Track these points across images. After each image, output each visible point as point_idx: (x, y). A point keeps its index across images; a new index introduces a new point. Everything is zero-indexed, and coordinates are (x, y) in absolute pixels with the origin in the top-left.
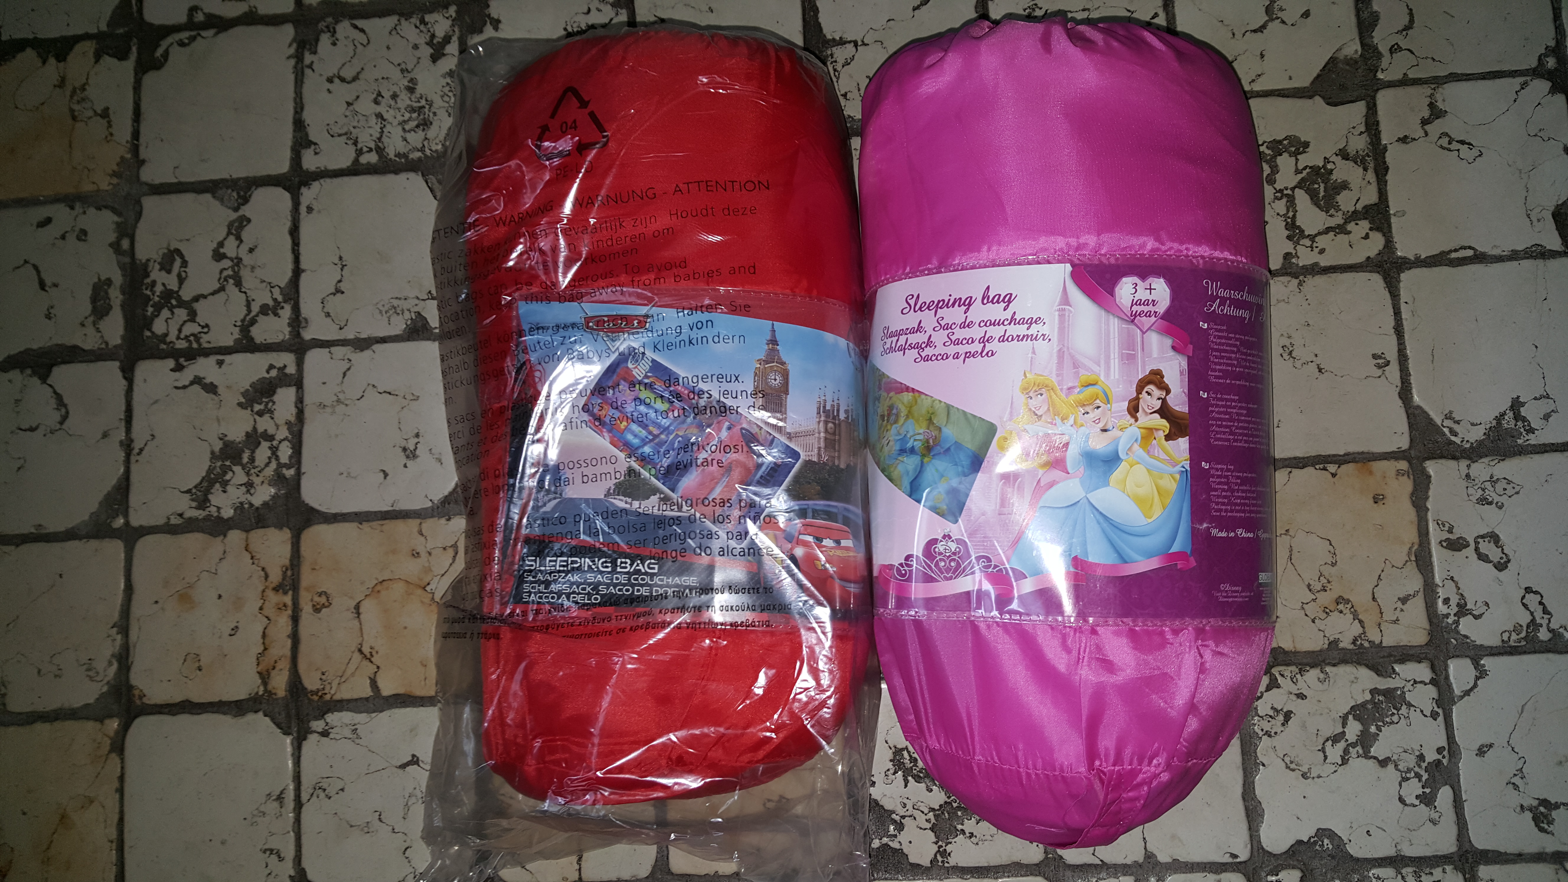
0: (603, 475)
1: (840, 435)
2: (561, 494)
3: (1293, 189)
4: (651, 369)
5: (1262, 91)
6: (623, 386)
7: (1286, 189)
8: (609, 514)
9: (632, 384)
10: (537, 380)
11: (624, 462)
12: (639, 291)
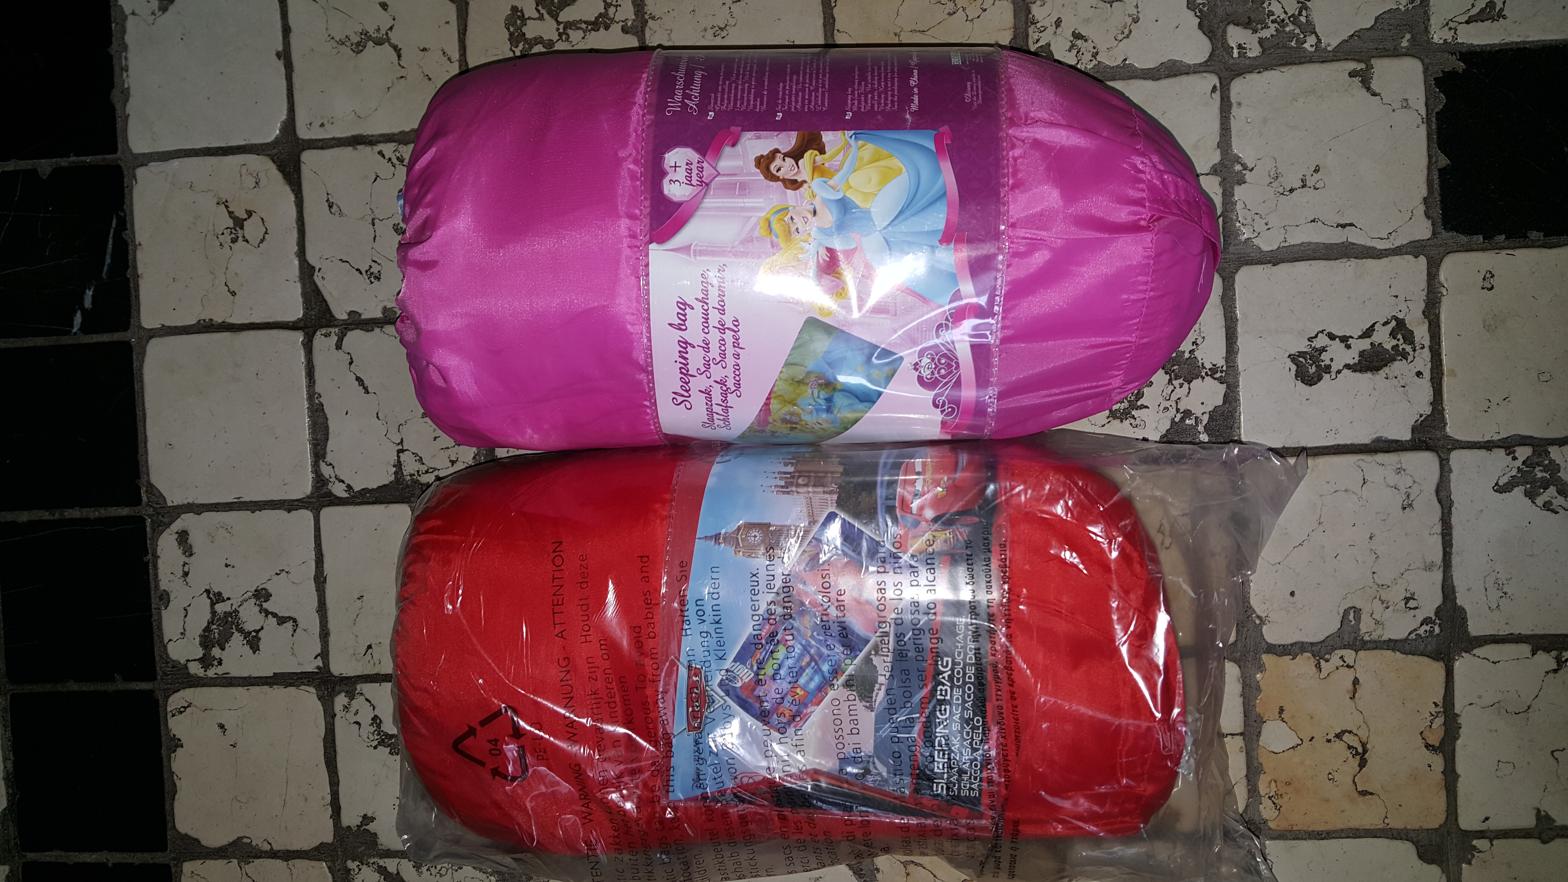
0: (851, 713)
1: (810, 472)
2: (870, 757)
3: (559, 23)
4: (743, 663)
5: (460, 50)
6: (760, 692)
7: (558, 29)
8: (891, 708)
9: (758, 682)
10: (751, 781)
11: (837, 692)
12: (663, 674)
